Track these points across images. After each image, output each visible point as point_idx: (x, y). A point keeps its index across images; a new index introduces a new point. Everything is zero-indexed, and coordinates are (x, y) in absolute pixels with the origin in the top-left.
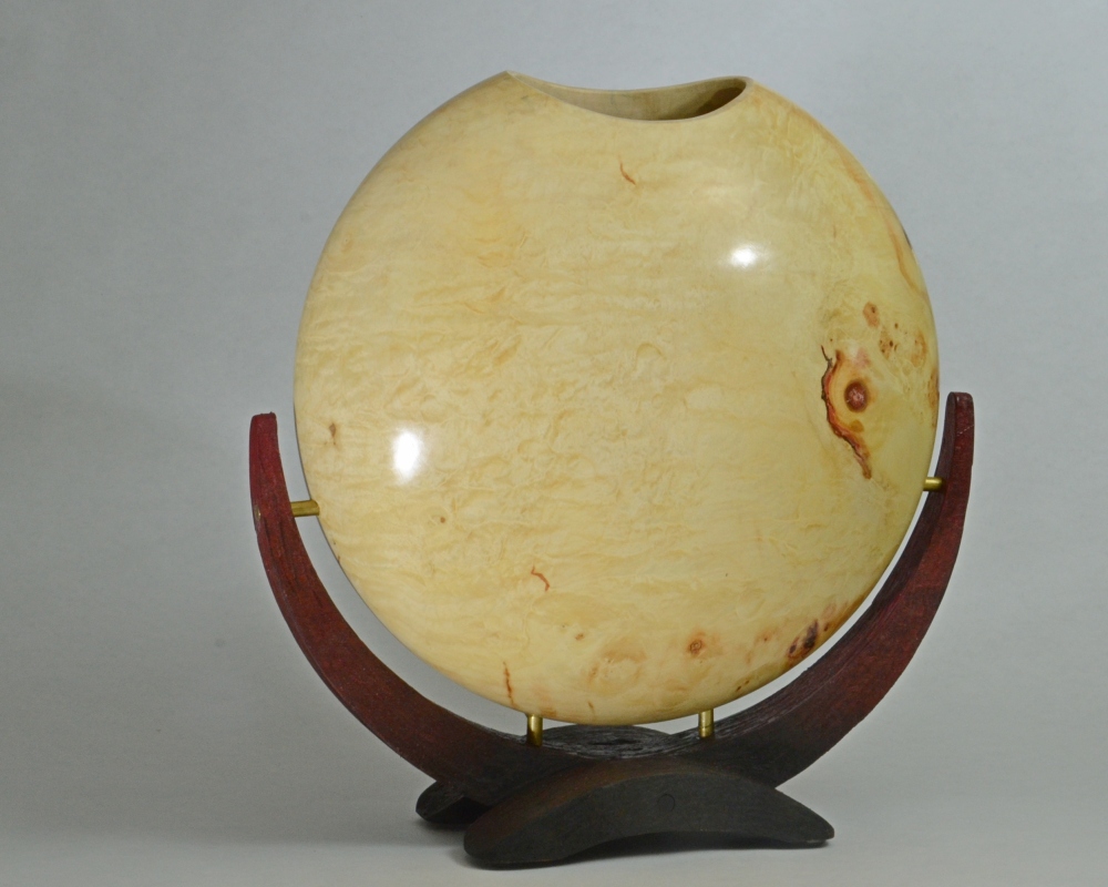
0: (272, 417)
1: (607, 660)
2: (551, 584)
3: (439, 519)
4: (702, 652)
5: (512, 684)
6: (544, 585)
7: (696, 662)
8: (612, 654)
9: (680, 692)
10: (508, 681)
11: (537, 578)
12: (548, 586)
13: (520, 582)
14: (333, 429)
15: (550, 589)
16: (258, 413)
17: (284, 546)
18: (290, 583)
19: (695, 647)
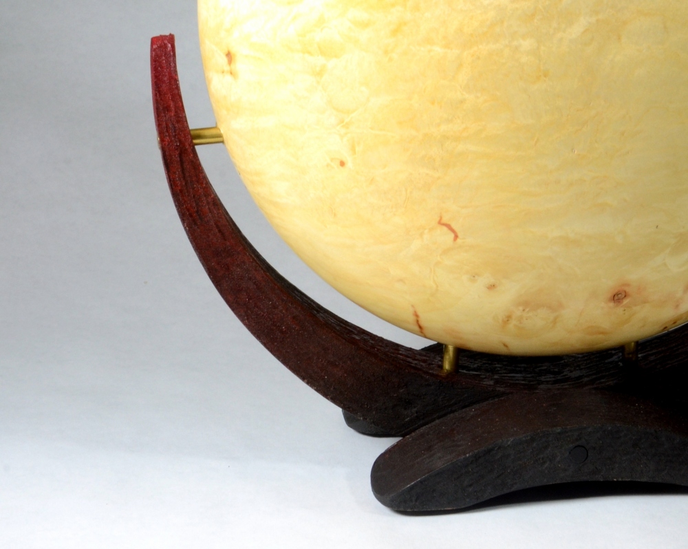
0: (171, 38)
1: (521, 308)
2: (459, 235)
3: (338, 163)
4: (626, 301)
5: (422, 323)
6: (452, 235)
7: (620, 310)
8: (527, 303)
9: (601, 336)
10: (418, 321)
11: (445, 229)
12: (456, 237)
13: (426, 231)
14: (229, 55)
15: (459, 241)
16: (157, 34)
17: (184, 178)
18: (191, 215)
19: (618, 297)
